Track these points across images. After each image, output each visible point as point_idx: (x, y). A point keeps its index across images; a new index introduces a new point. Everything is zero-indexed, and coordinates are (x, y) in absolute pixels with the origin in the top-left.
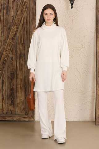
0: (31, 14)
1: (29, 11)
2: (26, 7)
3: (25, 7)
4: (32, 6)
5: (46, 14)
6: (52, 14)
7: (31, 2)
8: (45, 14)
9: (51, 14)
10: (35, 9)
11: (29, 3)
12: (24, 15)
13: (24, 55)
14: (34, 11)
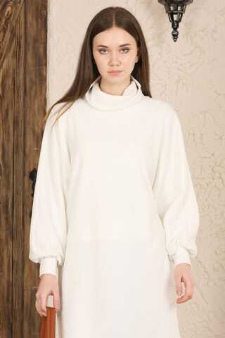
0: (30, 60)
1: (23, 49)
2: (13, 34)
3: (8, 35)
4: (32, 32)
5: (103, 49)
6: (128, 49)
7: (30, 18)
8: (100, 51)
9: (124, 49)
10: (46, 43)
11: (22, 20)
12: (4, 65)
13: (7, 207)
14: (42, 50)
